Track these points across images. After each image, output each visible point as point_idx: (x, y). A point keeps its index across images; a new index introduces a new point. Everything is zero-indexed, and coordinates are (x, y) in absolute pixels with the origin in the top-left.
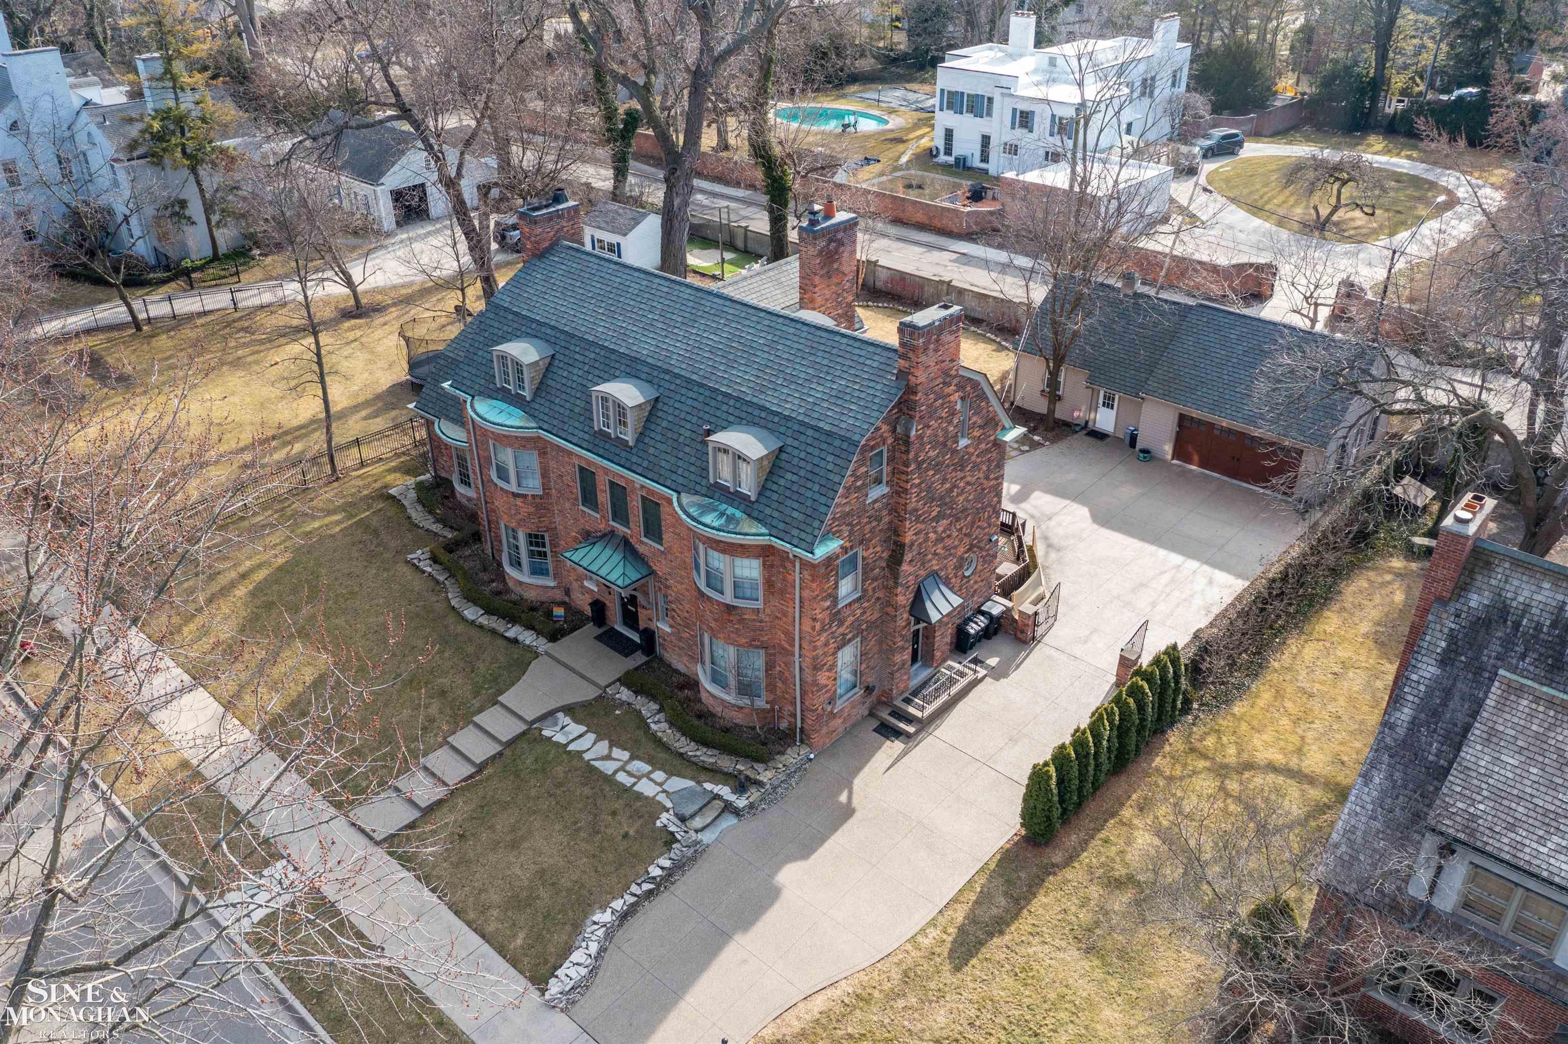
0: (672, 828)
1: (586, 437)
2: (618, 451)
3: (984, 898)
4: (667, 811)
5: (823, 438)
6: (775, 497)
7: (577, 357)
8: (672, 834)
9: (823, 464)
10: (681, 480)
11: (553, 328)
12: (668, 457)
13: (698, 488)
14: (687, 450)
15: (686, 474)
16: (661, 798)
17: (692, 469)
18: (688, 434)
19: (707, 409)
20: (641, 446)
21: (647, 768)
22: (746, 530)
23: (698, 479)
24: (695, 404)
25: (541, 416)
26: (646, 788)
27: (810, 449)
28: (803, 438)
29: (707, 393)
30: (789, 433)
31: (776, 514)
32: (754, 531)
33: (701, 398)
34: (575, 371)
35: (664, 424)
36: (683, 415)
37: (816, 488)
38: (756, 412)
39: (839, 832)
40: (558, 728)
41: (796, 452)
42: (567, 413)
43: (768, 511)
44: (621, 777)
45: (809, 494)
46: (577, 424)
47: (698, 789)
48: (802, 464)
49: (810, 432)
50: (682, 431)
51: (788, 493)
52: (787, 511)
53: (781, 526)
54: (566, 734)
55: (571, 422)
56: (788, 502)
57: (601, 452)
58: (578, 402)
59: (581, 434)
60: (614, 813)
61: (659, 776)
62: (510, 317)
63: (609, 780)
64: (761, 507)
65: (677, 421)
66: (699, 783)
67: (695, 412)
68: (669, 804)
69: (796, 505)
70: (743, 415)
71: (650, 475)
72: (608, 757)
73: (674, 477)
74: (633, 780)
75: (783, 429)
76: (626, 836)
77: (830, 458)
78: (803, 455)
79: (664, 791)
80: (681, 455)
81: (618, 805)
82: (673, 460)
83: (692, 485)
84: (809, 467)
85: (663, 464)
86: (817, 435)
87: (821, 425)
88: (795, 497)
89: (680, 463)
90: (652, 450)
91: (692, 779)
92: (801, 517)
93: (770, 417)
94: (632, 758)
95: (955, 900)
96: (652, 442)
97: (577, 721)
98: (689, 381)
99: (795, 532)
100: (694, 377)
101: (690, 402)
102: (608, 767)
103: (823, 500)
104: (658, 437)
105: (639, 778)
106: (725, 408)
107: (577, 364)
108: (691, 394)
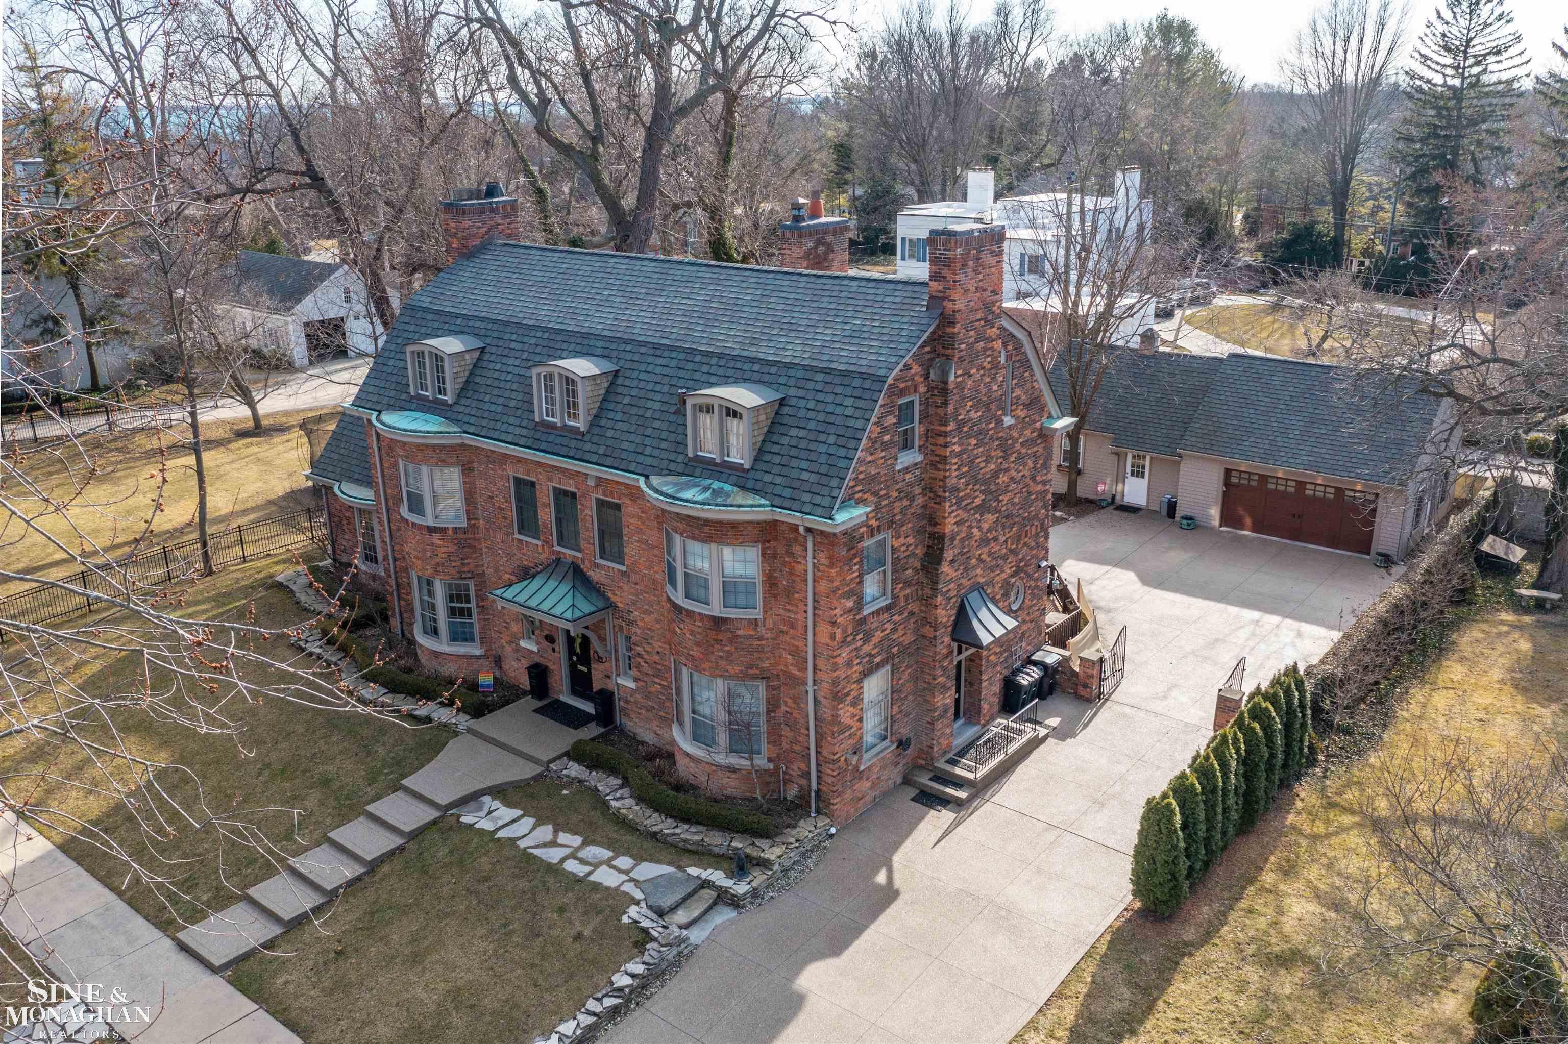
0: (645, 923)
1: (524, 432)
2: (565, 441)
3: (1098, 989)
4: (637, 903)
5: (837, 380)
6: (777, 459)
7: (513, 345)
8: (645, 931)
9: (839, 410)
10: (649, 461)
11: (483, 319)
12: (632, 437)
13: (672, 466)
14: (657, 424)
15: (656, 453)
16: (629, 888)
17: (664, 445)
18: (657, 406)
19: (682, 374)
20: (596, 430)
21: (607, 854)
22: (739, 501)
23: (672, 456)
24: (666, 371)
25: (466, 419)
26: (607, 877)
27: (820, 397)
28: (810, 385)
29: (682, 356)
30: (792, 382)
31: (778, 480)
32: (750, 502)
33: (673, 363)
34: (511, 361)
35: (626, 400)
36: (650, 386)
37: (832, 439)
38: (747, 367)
39: (882, 919)
40: (483, 814)
41: (802, 403)
42: (499, 409)
43: (768, 478)
44: (571, 866)
45: (823, 448)
46: (512, 420)
47: (680, 874)
48: (811, 415)
49: (819, 377)
50: (649, 404)
51: (793, 452)
52: (795, 474)
53: (787, 493)
54: (494, 820)
55: (505, 419)
56: (795, 463)
57: (543, 446)
58: (514, 395)
59: (518, 431)
60: (561, 910)
61: (624, 862)
62: (430, 317)
63: (555, 870)
64: (758, 475)
65: (642, 394)
66: (680, 868)
67: (666, 380)
68: (639, 895)
69: (804, 465)
70: (730, 372)
71: (609, 461)
72: (553, 844)
73: (640, 459)
74: (587, 869)
75: (782, 380)
76: (578, 937)
77: (849, 402)
78: (811, 405)
79: (632, 880)
80: (648, 432)
81: (567, 899)
82: (638, 439)
83: (664, 464)
84: (821, 417)
85: (625, 445)
86: (829, 378)
87: (833, 366)
88: (803, 454)
89: (648, 441)
90: (610, 433)
91: (670, 864)
92: (813, 478)
93: (766, 369)
94: (585, 843)
95: (1058, 994)
96: (609, 424)
97: (509, 804)
98: (656, 346)
99: (806, 497)
100: (664, 341)
101: (659, 370)
102: (553, 855)
103: (842, 452)
104: (618, 417)
105: (596, 866)
106: (705, 368)
107: (513, 353)
108: (660, 361)
